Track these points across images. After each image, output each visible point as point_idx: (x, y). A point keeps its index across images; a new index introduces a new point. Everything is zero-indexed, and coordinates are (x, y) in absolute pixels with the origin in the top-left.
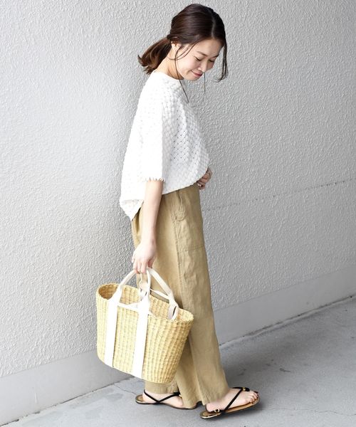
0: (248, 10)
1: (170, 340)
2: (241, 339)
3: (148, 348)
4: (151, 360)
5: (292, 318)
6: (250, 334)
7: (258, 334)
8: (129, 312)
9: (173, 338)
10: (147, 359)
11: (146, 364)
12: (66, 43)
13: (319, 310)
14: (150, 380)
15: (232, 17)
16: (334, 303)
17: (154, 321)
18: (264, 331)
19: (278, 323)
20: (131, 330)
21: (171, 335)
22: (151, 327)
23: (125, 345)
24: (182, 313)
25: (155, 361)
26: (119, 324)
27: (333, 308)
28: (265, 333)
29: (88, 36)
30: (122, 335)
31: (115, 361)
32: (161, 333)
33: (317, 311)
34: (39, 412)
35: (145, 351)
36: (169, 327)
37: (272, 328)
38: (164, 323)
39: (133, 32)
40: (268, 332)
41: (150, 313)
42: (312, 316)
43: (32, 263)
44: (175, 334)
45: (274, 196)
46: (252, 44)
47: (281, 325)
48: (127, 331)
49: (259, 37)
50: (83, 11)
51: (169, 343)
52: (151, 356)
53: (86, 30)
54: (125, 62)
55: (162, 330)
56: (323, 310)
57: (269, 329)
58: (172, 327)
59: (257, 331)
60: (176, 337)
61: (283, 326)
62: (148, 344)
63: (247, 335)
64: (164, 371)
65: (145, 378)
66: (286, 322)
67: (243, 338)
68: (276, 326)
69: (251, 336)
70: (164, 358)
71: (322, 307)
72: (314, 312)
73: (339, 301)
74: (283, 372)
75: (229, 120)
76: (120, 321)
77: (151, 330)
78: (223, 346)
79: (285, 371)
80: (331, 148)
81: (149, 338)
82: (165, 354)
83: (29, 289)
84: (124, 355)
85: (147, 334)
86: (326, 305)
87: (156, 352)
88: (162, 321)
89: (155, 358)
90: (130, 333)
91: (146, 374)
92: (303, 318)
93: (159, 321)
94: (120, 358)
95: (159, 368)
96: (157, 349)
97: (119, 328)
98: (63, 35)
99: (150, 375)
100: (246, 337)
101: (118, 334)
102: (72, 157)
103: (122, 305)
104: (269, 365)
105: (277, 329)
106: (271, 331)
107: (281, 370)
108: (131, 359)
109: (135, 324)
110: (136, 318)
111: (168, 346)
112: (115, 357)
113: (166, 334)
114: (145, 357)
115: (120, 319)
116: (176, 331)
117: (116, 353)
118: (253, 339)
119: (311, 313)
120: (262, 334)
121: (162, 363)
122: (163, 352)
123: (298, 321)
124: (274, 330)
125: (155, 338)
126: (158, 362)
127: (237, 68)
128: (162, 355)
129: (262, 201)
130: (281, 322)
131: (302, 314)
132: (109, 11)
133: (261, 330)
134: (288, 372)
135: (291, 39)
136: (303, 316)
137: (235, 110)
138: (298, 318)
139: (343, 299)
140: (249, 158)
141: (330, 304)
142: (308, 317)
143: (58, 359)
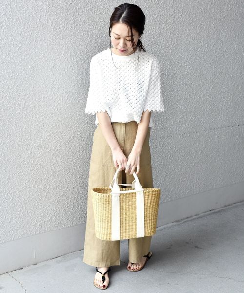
0: (183, 11)
5: (206, 212)
6: (177, 221)
7: (182, 222)
13: (224, 208)
15: (172, 15)
16: (234, 204)
18: (187, 220)
19: (196, 215)
27: (233, 207)
28: (187, 221)
33: (222, 208)
34: (36, 264)
37: (192, 218)
40: (189, 221)
42: (219, 212)
45: (196, 132)
46: (185, 33)
49: (190, 29)
50: (74, 8)
53: (76, 21)
56: (227, 208)
57: (190, 219)
59: (182, 220)
61: (199, 218)
66: (201, 215)
67: (172, 224)
68: (194, 217)
69: (177, 223)
71: (226, 206)
72: (220, 209)
73: (238, 202)
74: (196, 248)
75: (168, 82)
78: (161, 227)
79: (198, 248)
80: (236, 102)
83: (33, 185)
86: (229, 205)
98: (61, 24)
100: (174, 223)
102: (64, 102)
104: (188, 243)
118: (178, 225)
119: (218, 210)
120: (185, 222)
123: (210, 214)
124: (193, 220)
129: (189, 135)
130: (198, 215)
131: (212, 210)
132: (91, 9)
133: (184, 219)
134: (201, 248)
135: (211, 30)
136: (214, 211)
137: (172, 75)
138: (210, 212)
139: (241, 202)
140: (181, 107)
141: (232, 205)
142: (216, 212)
143: (50, 231)
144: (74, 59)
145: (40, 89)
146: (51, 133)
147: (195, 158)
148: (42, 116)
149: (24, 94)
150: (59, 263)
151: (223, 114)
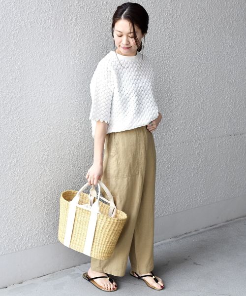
0: (181, 11)
1: (111, 231)
2: (168, 240)
3: (96, 236)
4: (97, 244)
5: (206, 228)
6: (175, 237)
7: (181, 237)
8: (84, 211)
9: (114, 230)
10: (94, 243)
11: (94, 246)
12: (52, 28)
13: (226, 223)
14: (96, 257)
15: (170, 14)
16: (237, 218)
17: (102, 218)
18: (185, 236)
19: (196, 231)
20: (84, 223)
21: (113, 228)
22: (99, 222)
23: (80, 233)
24: (118, 213)
25: (100, 245)
26: (76, 219)
27: (236, 222)
28: (186, 237)
29: (68, 24)
30: (78, 226)
31: (71, 243)
32: (106, 226)
33: (224, 224)
34: (22, 283)
35: (94, 238)
36: (112, 223)
37: (191, 234)
38: (109, 220)
39: (99, 22)
40: (188, 236)
41: (99, 213)
42: (220, 227)
43: (22, 178)
44: (115, 227)
45: (196, 141)
46: (183, 34)
47: (198, 232)
48: (82, 224)
49: (189, 30)
50: (65, 6)
51: (111, 233)
52: (98, 242)
53: (67, 19)
54: (93, 42)
55: (107, 224)
56: (229, 223)
57: (189, 235)
58: (114, 222)
59: (180, 236)
60: (116, 229)
61: (199, 233)
62: (96, 233)
63: (173, 238)
64: (106, 252)
65: (93, 256)
66: (201, 230)
67: (170, 240)
68: (194, 233)
69: (176, 239)
70: (106, 242)
71: (228, 221)
72: (222, 224)
73: (241, 217)
74: (195, 265)
75: (165, 86)
76: (77, 217)
77: (99, 224)
78: (158, 243)
79: (197, 264)
80: (238, 109)
81: (97, 229)
82: (107, 241)
83: (19, 196)
84: (78, 240)
85: (96, 226)
86: (231, 220)
87: (101, 239)
88: (107, 218)
89: (100, 242)
90: (84, 226)
91: (93, 253)
92: (214, 228)
93: (105, 218)
94: (75, 241)
95: (103, 249)
96: (102, 237)
97: (76, 222)
98: (51, 22)
99: (96, 254)
100: (172, 239)
101: (75, 225)
102: (53, 106)
103: (80, 206)
104: (186, 259)
105: (195, 235)
106: (190, 236)
107: (194, 263)
108: (83, 243)
109: (88, 219)
110: (89, 215)
111: (110, 235)
112: (72, 241)
113: (110, 227)
114: (93, 242)
115: (77, 215)
116: (116, 225)
117: (73, 238)
118: (177, 241)
119: (219, 225)
120: (184, 238)
121: (105, 246)
122: (106, 239)
123: (210, 230)
124: (192, 235)
125: (101, 229)
126: (102, 245)
127: (172, 50)
128: (105, 241)
129: (187, 144)
130: (198, 230)
131: (213, 226)
132: (83, 7)
133: (183, 235)
134: (199, 265)
135: (211, 31)
136: (214, 227)
137: (170, 79)
138: (210, 228)
139: (243, 217)
140: (179, 114)
141: (234, 220)
142: (218, 228)
143: (37, 246)
144: (64, 60)
145: (27, 92)
146: (39, 139)
147: (194, 168)
148: (29, 121)
149: (10, 97)
150: (46, 281)
151: (224, 122)
